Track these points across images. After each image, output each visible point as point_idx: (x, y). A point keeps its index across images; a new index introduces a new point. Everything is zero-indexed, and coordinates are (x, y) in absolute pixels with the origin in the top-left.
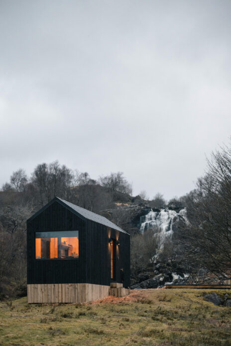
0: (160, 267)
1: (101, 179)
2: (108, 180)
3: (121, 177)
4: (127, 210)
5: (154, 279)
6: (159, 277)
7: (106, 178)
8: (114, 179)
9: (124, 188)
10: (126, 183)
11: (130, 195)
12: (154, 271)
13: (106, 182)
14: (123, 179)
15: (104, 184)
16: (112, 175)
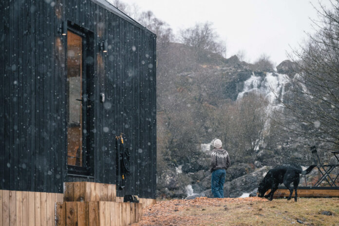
0: (263, 155)
1: (182, 33)
2: (191, 32)
3: (210, 28)
4: (216, 73)
5: (254, 175)
6: (262, 172)
7: (188, 30)
8: (200, 32)
9: (214, 45)
10: (217, 36)
11: (223, 55)
12: (253, 163)
13: (188, 36)
14: (213, 32)
15: (185, 38)
16: (198, 26)
